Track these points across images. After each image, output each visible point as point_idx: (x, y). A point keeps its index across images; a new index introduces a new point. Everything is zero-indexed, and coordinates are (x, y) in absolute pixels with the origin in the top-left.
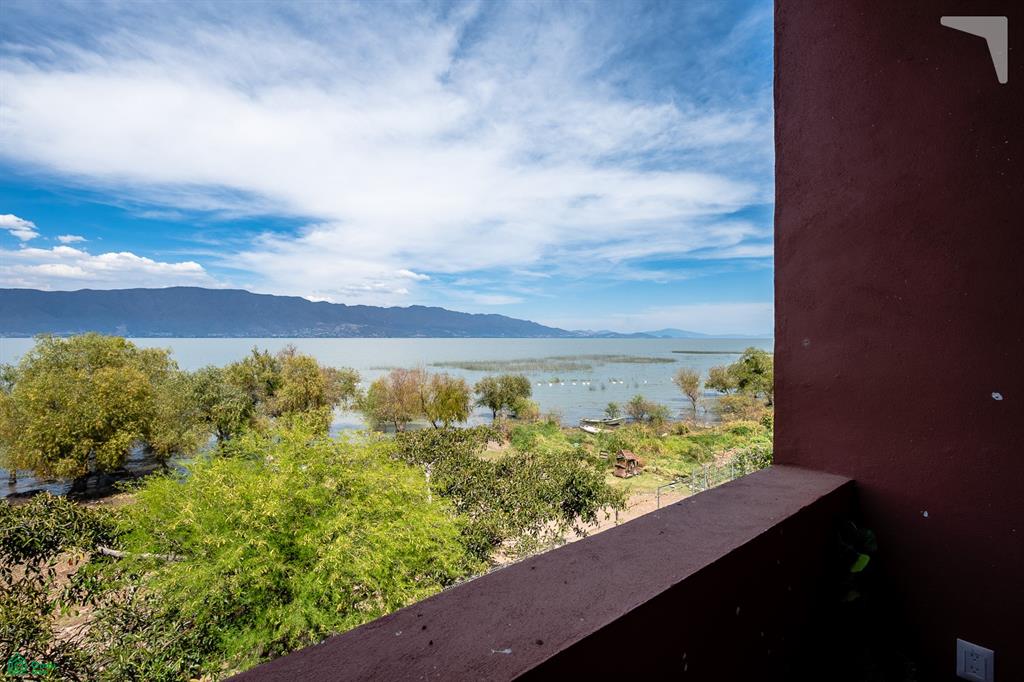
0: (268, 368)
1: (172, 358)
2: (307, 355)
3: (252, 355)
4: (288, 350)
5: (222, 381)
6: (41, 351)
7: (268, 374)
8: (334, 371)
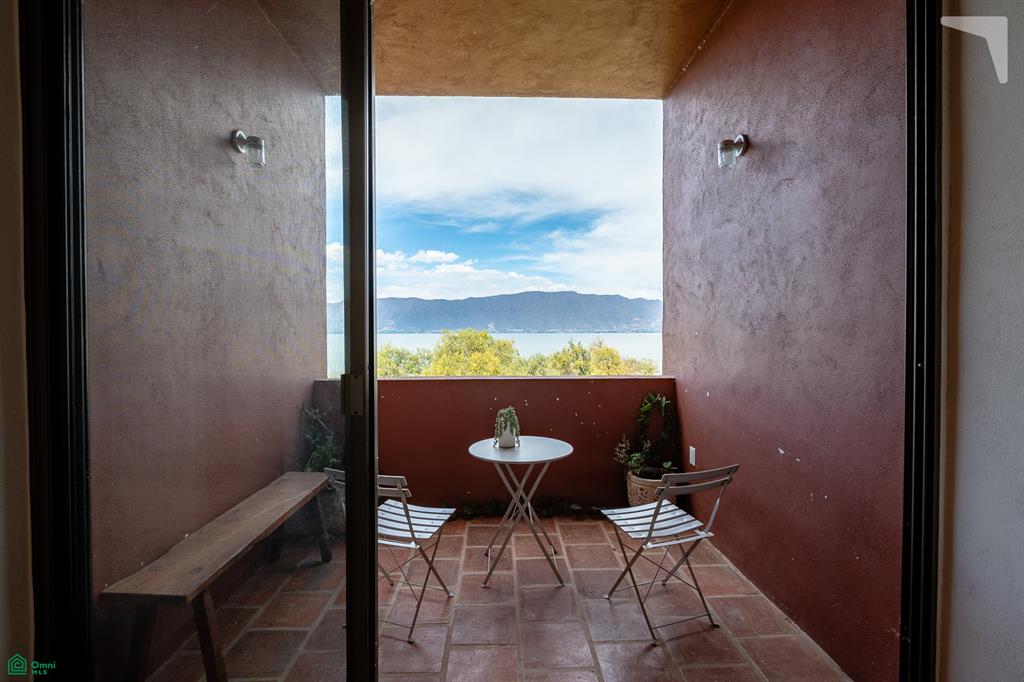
0: (580, 356)
1: (515, 346)
2: (610, 347)
3: (568, 345)
4: (597, 342)
5: (546, 367)
6: (444, 340)
7: (580, 362)
8: (635, 362)
